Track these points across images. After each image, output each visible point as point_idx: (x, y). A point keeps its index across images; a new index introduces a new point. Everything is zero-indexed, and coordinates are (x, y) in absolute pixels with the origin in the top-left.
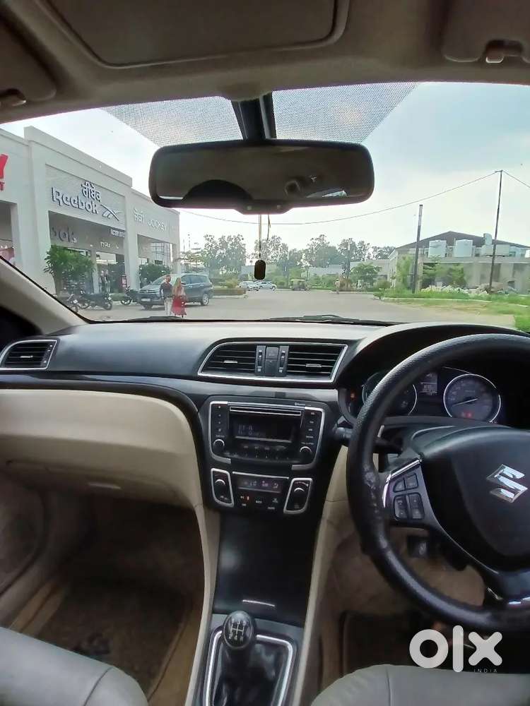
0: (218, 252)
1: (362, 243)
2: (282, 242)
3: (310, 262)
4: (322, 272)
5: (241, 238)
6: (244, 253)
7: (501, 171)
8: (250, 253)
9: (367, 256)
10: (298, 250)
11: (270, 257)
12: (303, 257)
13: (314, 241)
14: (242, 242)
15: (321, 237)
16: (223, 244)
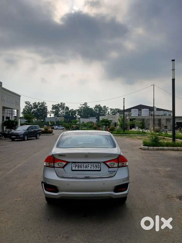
0: (33, 110)
1: (105, 107)
2: (66, 106)
3: (80, 116)
4: (86, 121)
5: (45, 103)
6: (47, 110)
7: (154, 85)
8: (50, 111)
9: (107, 113)
10: (74, 109)
11: (60, 113)
12: (77, 113)
13: (82, 106)
14: (46, 105)
15: (85, 104)
16: (35, 106)
